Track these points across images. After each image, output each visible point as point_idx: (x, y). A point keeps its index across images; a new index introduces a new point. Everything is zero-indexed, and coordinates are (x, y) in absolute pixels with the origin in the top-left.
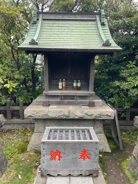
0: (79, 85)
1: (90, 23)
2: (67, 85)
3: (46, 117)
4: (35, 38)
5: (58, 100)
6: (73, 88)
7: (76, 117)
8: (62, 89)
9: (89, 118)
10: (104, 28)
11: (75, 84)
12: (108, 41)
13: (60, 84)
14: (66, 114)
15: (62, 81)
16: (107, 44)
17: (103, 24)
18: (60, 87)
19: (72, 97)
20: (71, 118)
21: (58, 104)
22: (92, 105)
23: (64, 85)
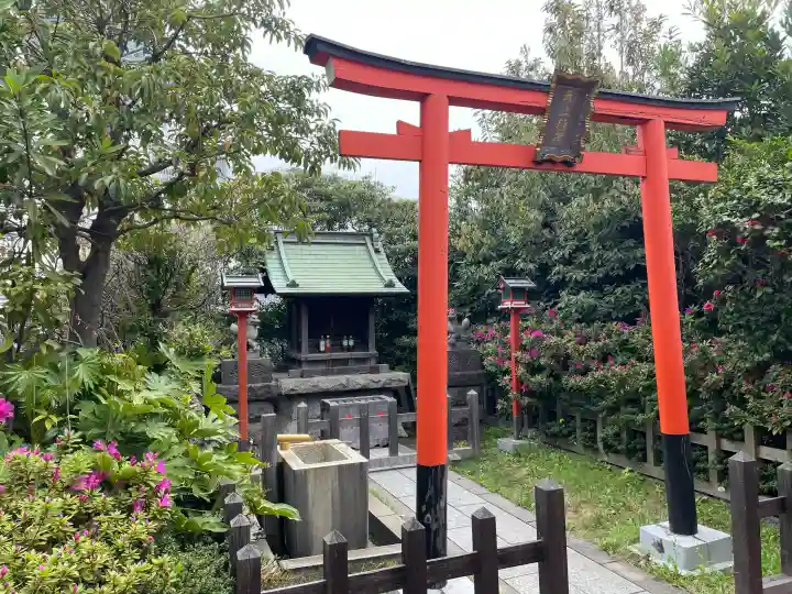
0: (351, 343)
1: (358, 247)
2: (332, 345)
3: (316, 390)
4: (291, 278)
5: (322, 367)
6: (342, 349)
7: (357, 387)
8: (324, 352)
9: (375, 386)
10: (380, 257)
11: (345, 343)
12: (391, 281)
13: (322, 343)
14: (344, 382)
15: (325, 338)
16: (390, 284)
17: (377, 251)
18: (322, 349)
19: (345, 362)
20: (351, 387)
21: (324, 373)
22: (375, 370)
23: (328, 345)
